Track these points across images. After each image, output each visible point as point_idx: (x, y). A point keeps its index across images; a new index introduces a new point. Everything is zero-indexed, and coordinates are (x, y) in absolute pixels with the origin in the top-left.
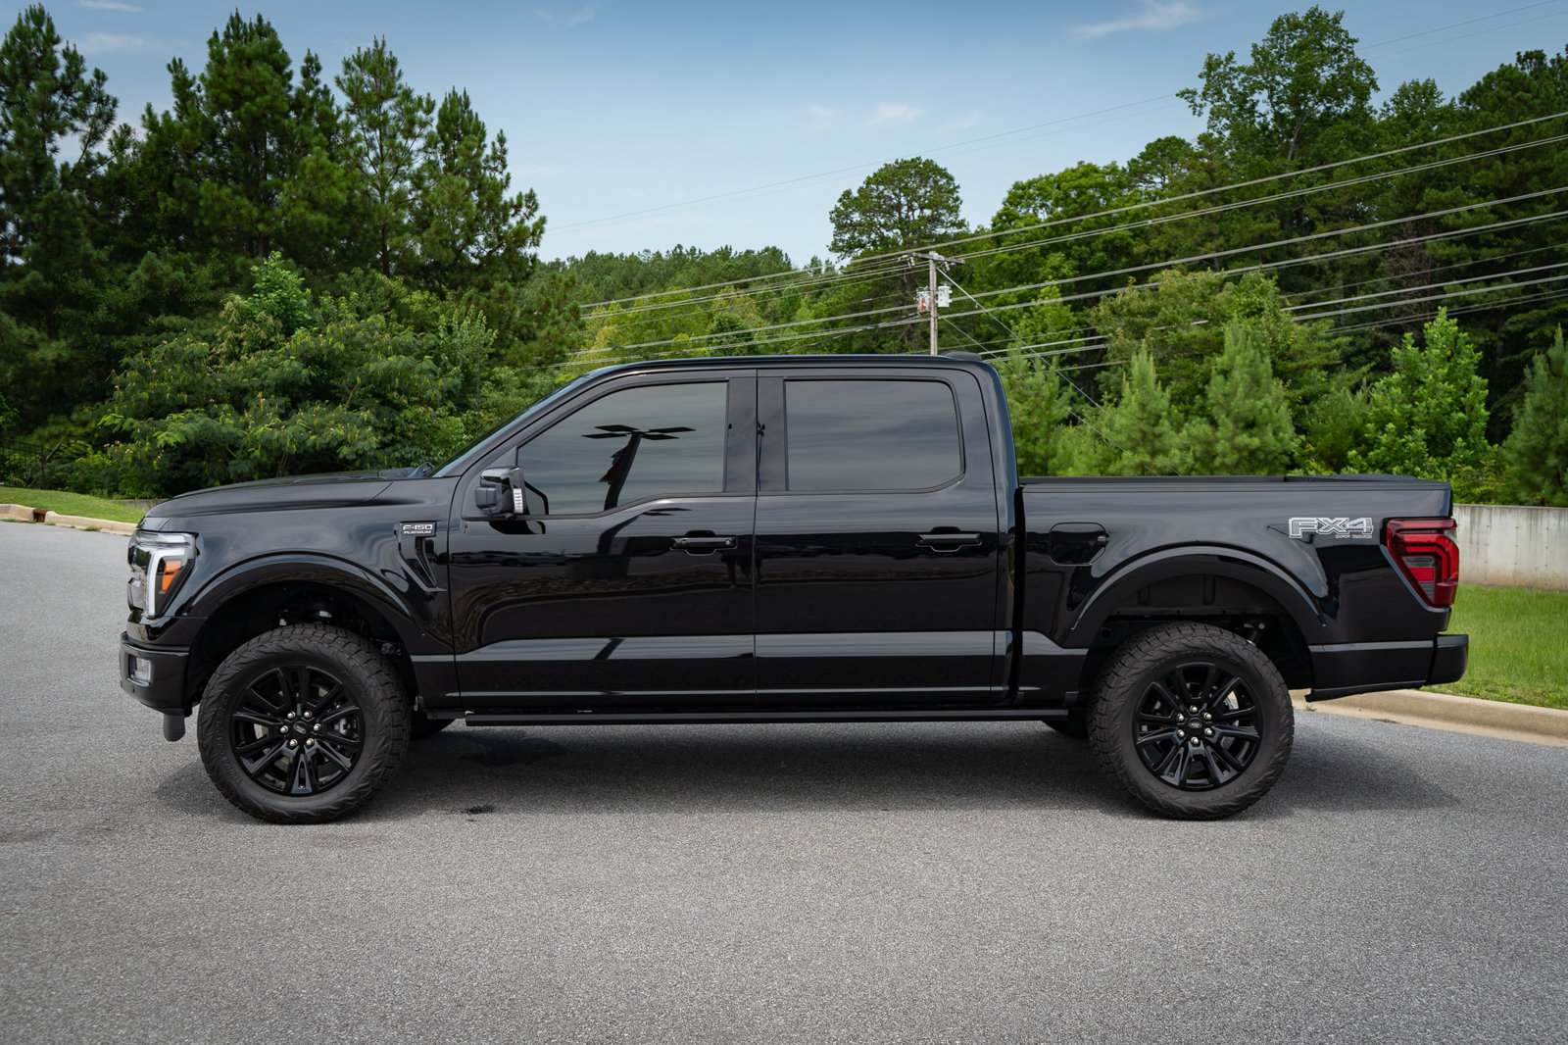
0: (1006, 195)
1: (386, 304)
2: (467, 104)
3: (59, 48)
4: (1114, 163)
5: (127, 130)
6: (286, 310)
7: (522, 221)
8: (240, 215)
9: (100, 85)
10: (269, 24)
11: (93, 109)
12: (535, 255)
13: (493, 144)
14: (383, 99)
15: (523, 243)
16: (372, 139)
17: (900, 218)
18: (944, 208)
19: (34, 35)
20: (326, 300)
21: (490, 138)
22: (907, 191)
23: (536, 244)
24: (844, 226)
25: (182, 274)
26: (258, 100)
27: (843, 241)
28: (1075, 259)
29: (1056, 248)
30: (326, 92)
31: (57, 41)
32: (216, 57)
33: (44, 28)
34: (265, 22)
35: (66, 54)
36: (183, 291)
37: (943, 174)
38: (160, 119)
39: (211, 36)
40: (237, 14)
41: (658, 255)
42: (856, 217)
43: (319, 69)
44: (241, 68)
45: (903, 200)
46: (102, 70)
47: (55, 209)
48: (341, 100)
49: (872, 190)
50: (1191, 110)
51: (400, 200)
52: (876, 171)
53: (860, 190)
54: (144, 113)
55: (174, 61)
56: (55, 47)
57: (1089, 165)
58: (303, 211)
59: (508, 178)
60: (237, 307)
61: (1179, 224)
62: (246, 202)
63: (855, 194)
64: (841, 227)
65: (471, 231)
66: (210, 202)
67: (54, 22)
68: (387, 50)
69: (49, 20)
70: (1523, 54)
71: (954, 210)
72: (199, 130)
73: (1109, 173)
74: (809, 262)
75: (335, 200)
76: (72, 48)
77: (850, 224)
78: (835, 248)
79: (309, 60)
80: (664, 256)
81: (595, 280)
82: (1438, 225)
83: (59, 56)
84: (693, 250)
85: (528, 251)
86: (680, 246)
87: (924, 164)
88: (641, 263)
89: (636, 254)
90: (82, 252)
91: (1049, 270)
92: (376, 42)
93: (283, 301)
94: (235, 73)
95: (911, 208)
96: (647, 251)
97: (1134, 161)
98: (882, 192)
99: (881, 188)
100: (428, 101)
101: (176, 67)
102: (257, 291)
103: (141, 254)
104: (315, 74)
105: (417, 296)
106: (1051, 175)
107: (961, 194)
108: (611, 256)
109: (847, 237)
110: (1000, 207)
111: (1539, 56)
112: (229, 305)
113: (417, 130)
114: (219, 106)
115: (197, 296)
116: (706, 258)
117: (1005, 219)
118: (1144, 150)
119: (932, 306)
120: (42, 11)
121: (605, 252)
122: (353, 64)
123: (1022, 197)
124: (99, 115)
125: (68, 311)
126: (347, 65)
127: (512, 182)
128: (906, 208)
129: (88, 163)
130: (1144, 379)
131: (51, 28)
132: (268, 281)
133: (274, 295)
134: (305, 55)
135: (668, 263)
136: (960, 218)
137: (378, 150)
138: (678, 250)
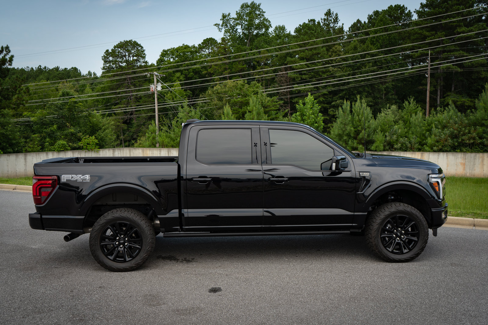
0: (161, 54)
4: (194, 45)
7: (4, 56)
15: (5, 64)
17: (126, 59)
18: (140, 57)
22: (128, 51)
23: (10, 64)
24: (107, 61)
27: (107, 66)
28: (184, 75)
29: (177, 71)
37: (140, 46)
42: (111, 58)
45: (127, 54)
49: (116, 50)
50: (218, 30)
52: (117, 44)
53: (112, 50)
57: (187, 45)
61: (216, 65)
63: (110, 51)
64: (105, 62)
70: (310, 20)
71: (144, 58)
73: (193, 48)
74: (88, 73)
77: (109, 61)
78: (104, 69)
82: (291, 68)
84: (45, 67)
85: (7, 66)
87: (133, 42)
91: (176, 78)
95: (129, 56)
97: (200, 44)
98: (120, 51)
99: (119, 49)
106: (174, 48)
107: (146, 52)
109: (108, 65)
110: (159, 57)
111: (314, 21)
117: (160, 61)
118: (203, 41)
119: (155, 90)
123: (165, 54)
135: (36, 72)
136: (146, 60)
138: (40, 67)
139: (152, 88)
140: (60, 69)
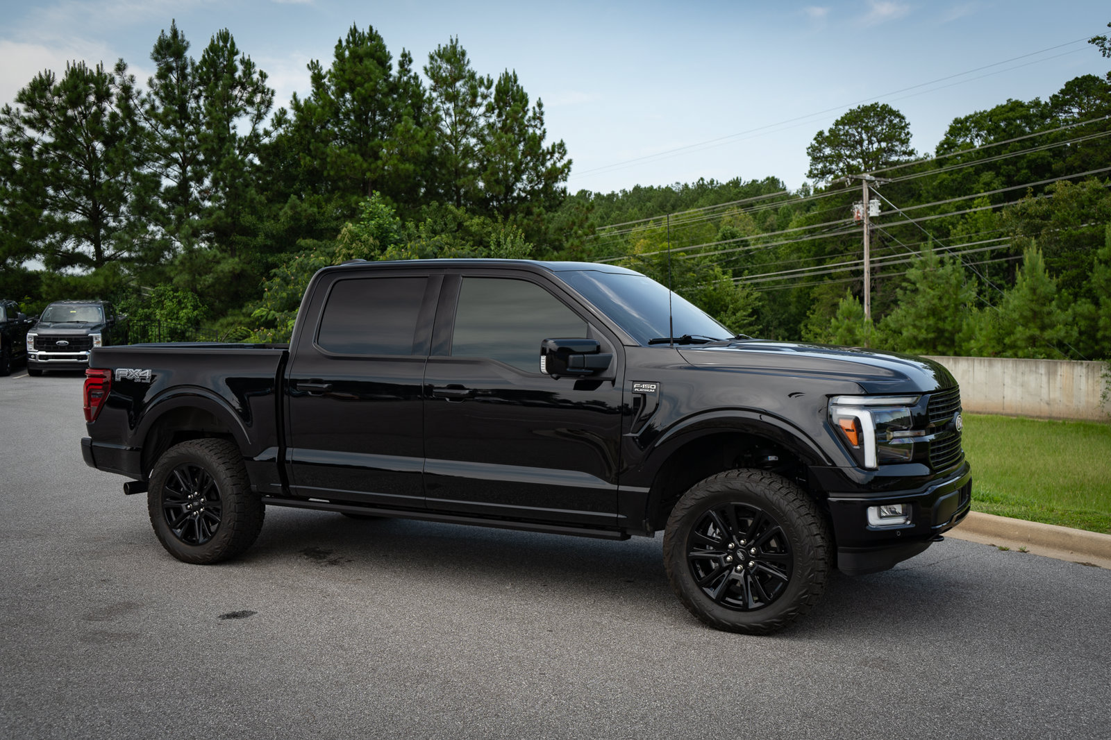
0: (948, 129)
1: (453, 226)
2: (516, 81)
3: (238, 58)
4: (1037, 99)
5: (283, 112)
6: (382, 233)
7: (555, 163)
8: (354, 167)
9: (263, 81)
10: (377, 31)
11: (258, 99)
12: (565, 188)
13: (534, 108)
14: (456, 80)
15: (556, 180)
16: (448, 109)
17: (862, 150)
18: (897, 140)
19: (222, 49)
20: (410, 225)
21: (532, 104)
22: (867, 129)
23: (565, 180)
24: (818, 158)
25: (315, 210)
26: (366, 85)
27: (817, 169)
28: (1003, 176)
29: (989, 167)
30: (416, 77)
31: (237, 53)
32: (339, 55)
33: (228, 45)
34: (374, 31)
35: (242, 62)
36: (316, 221)
37: (897, 114)
38: (302, 103)
39: (337, 43)
40: (355, 27)
41: (686, 186)
42: (828, 151)
43: (411, 61)
44: (355, 63)
45: (864, 136)
46: (264, 71)
47: (231, 168)
48: (427, 82)
49: (840, 130)
50: (1101, 53)
51: (468, 152)
52: (843, 115)
53: (831, 130)
54: (292, 99)
55: (312, 61)
56: (235, 57)
57: (1016, 102)
58: (396, 162)
59: (544, 132)
60: (350, 232)
61: (1088, 144)
62: (359, 157)
63: (827, 134)
64: (816, 159)
65: (518, 172)
66: (334, 159)
67: (235, 40)
68: (459, 45)
69: (232, 39)
71: (905, 142)
72: (327, 109)
73: (1033, 107)
74: (801, 187)
75: (418, 153)
76: (246, 58)
77: (823, 157)
78: (811, 175)
79: (404, 55)
80: (690, 186)
81: (639, 207)
83: (238, 63)
84: (712, 182)
85: (560, 185)
86: (702, 179)
87: (881, 108)
88: (673, 192)
89: (670, 186)
90: (249, 196)
91: (981, 185)
92: (452, 40)
93: (379, 226)
94: (351, 68)
95: (871, 142)
96: (678, 183)
97: (1055, 96)
98: (847, 131)
99: (847, 127)
100: (488, 80)
101: (314, 66)
102: (363, 219)
103: (287, 196)
104: (408, 65)
105: (476, 220)
106: (985, 111)
107: (911, 129)
108: (651, 188)
109: (820, 166)
110: (943, 138)
112: (344, 230)
113: (479, 100)
114: (340, 92)
115: (324, 225)
116: (722, 187)
117: (946, 146)
118: (1064, 87)
119: (865, 216)
120: (227, 33)
121: (648, 186)
122: (436, 57)
123: (960, 129)
124: (262, 102)
125: (238, 237)
126: (432, 58)
127: (547, 134)
128: (867, 142)
129: (255, 136)
130: (1033, 268)
131: (233, 45)
132: (371, 212)
133: (373, 222)
134: (401, 52)
135: (693, 191)
136: (910, 148)
137: (453, 117)
138: (701, 182)
139: (858, 212)
140: (742, 184)
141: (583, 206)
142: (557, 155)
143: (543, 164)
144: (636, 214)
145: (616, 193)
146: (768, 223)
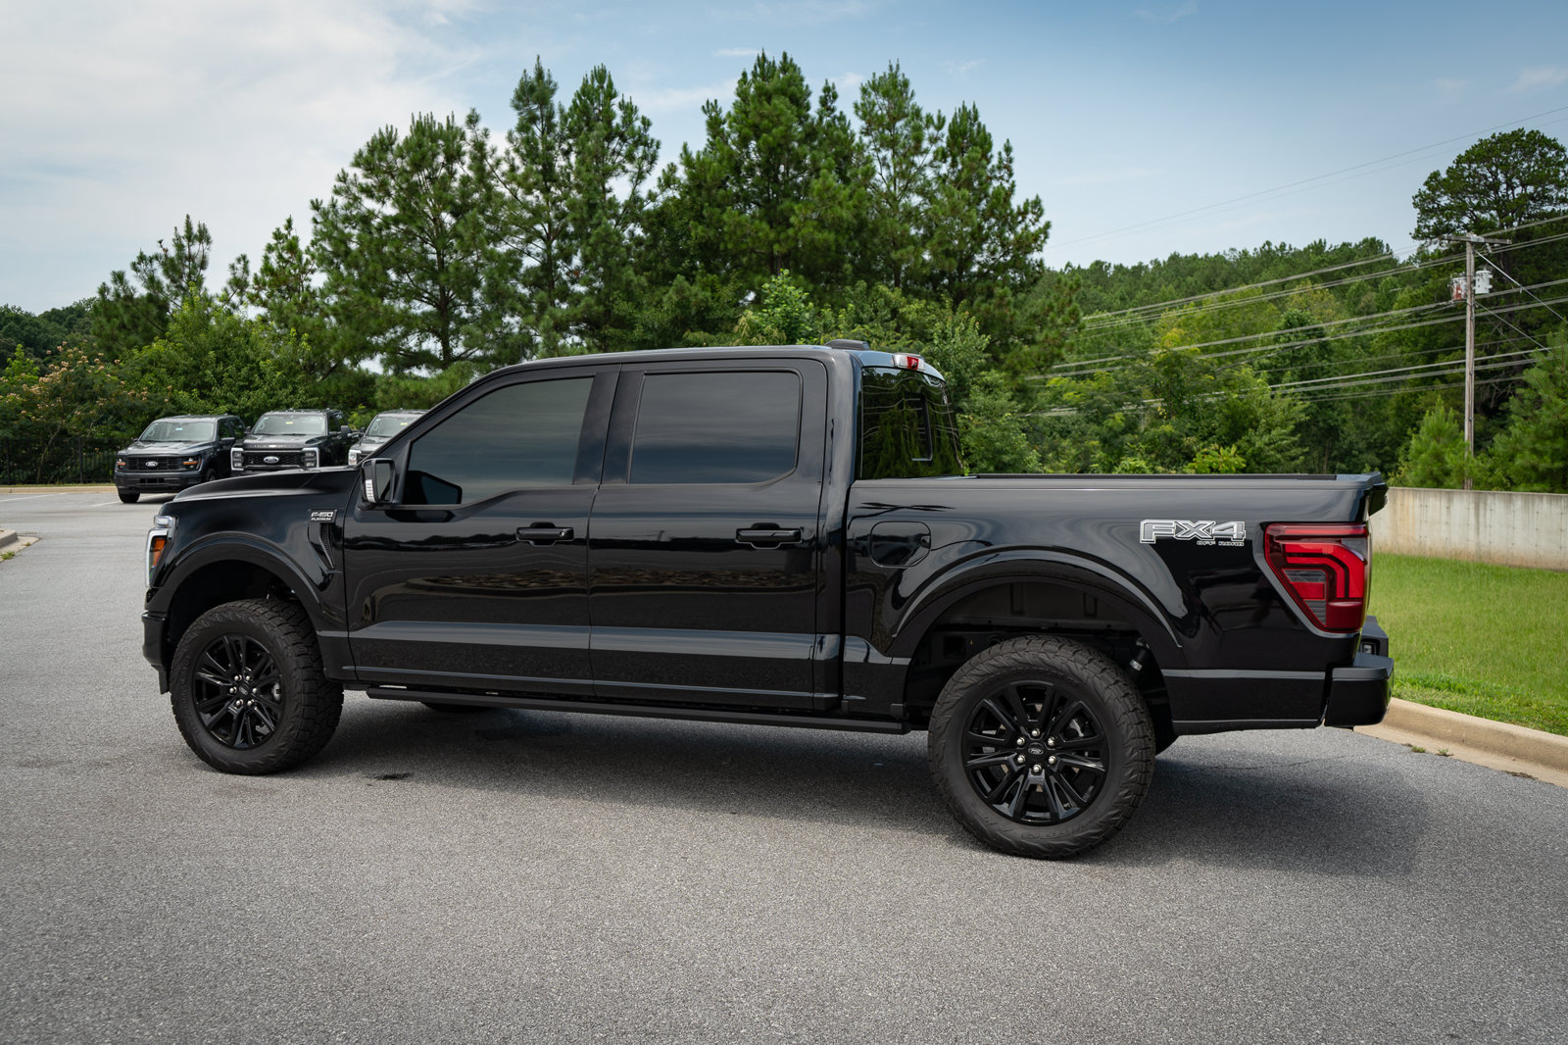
1: (885, 313)
2: (976, 118)
3: (616, 101)
5: (673, 168)
6: (790, 323)
7: (1027, 227)
8: (758, 238)
9: (646, 130)
10: (791, 60)
11: (639, 153)
12: (1041, 261)
13: (1000, 154)
14: (894, 120)
15: (1030, 250)
16: (885, 158)
17: (1497, 198)
18: (1551, 183)
19: (597, 91)
20: (827, 312)
21: (997, 148)
22: (1505, 167)
23: (1040, 249)
24: (1432, 210)
25: (709, 294)
26: (774, 131)
27: (1428, 227)
30: (842, 118)
31: (615, 96)
32: (742, 93)
33: (605, 85)
34: (789, 60)
35: (622, 106)
36: (708, 309)
37: (1552, 145)
38: (694, 156)
39: (740, 77)
40: (763, 54)
41: (1245, 253)
42: (1444, 201)
43: (835, 97)
44: (761, 103)
45: (1501, 177)
46: (648, 117)
47: (603, 242)
48: (856, 125)
49: (1464, 169)
51: (911, 215)
52: (1469, 148)
53: (1450, 171)
54: (681, 151)
55: (708, 102)
56: (613, 101)
58: (811, 230)
59: (1013, 186)
60: (750, 322)
62: (765, 226)
63: (1444, 176)
64: (1426, 213)
65: (978, 238)
66: (732, 228)
67: (613, 78)
68: (900, 72)
69: (610, 77)
72: (725, 163)
75: (840, 218)
76: (627, 100)
77: (1438, 208)
78: (1418, 235)
79: (827, 90)
80: (1251, 253)
81: (1176, 282)
83: (615, 108)
84: (1283, 246)
85: (1035, 256)
86: (1268, 243)
87: (1528, 135)
88: (1226, 262)
89: (1221, 253)
90: (624, 278)
92: (891, 67)
93: (787, 315)
94: (755, 108)
95: (1511, 186)
96: (1233, 250)
98: (1475, 171)
99: (1474, 166)
100: (939, 117)
101: (711, 108)
102: (767, 306)
103: (673, 276)
104: (832, 102)
105: (916, 305)
108: (1195, 257)
109: (1432, 222)
112: (742, 321)
113: (925, 144)
114: (744, 142)
115: (718, 314)
116: (1298, 254)
119: (1469, 293)
120: (604, 71)
121: (1190, 253)
122: (870, 90)
124: (644, 157)
125: (612, 330)
126: (864, 91)
127: (1017, 189)
128: (1505, 186)
129: (635, 200)
131: (611, 85)
132: (777, 296)
133: (779, 310)
134: (823, 85)
135: (1255, 261)
137: (892, 169)
138: (1267, 247)
139: (1458, 289)
140: (1327, 249)
141: (1066, 285)
142: (1030, 216)
143: (1012, 229)
144: (1171, 293)
145: (1145, 264)
146: (1362, 304)
